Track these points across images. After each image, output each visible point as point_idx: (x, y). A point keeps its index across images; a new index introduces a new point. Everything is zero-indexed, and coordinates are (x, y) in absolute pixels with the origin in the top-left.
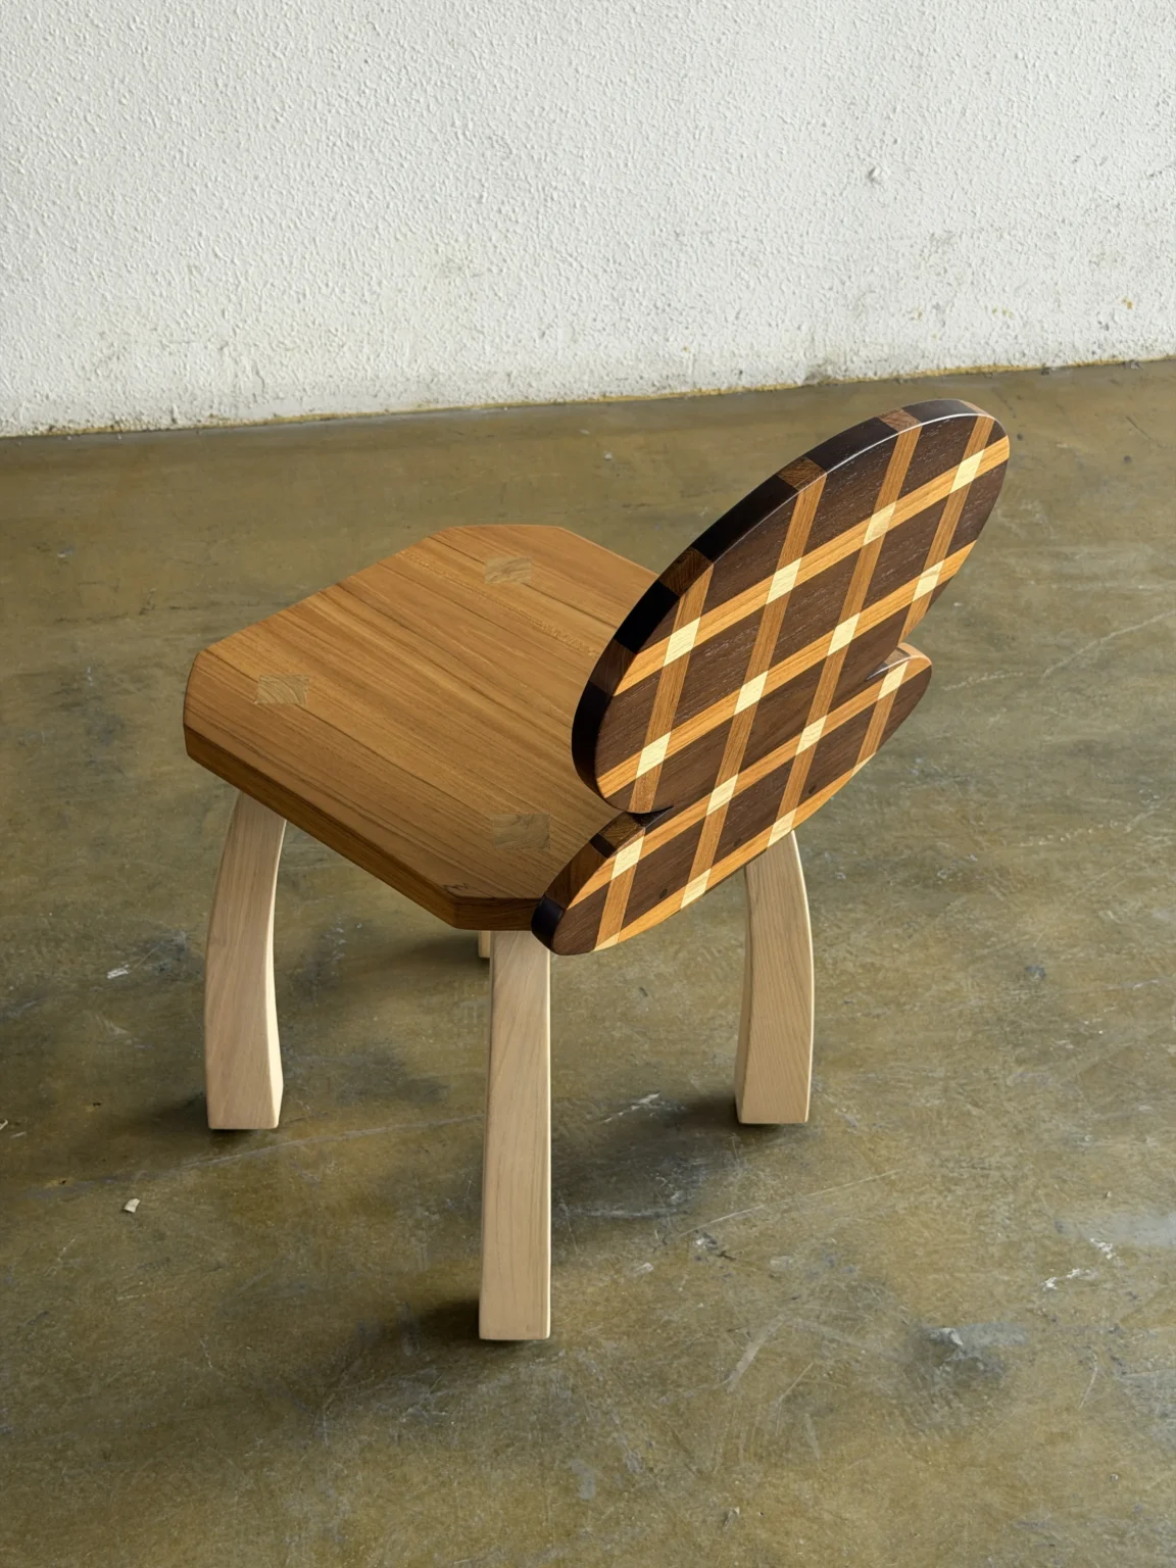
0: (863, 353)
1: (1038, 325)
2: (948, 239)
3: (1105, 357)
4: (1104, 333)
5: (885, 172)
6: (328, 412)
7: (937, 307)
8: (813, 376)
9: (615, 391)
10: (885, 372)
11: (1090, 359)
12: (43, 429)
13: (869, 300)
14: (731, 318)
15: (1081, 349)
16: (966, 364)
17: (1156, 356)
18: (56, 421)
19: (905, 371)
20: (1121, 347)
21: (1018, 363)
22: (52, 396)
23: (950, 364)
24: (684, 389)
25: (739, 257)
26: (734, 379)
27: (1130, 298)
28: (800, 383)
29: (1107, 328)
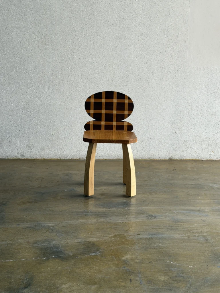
0: (176, 156)
1: (200, 154)
3: (211, 159)
5: (177, 132)
6: (106, 159)
7: (186, 150)
8: (170, 158)
9: (143, 158)
11: (209, 159)
13: (177, 148)
14: (158, 150)
15: (207, 158)
17: (218, 159)
20: (213, 158)
21: (198, 159)
25: (159, 142)
26: (159, 158)
27: (213, 151)
28: (168, 159)
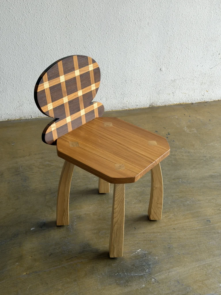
0: (160, 101)
1: (191, 96)
2: (175, 80)
3: (203, 101)
4: (202, 97)
5: (163, 69)
7: (173, 93)
8: (150, 106)
9: (114, 109)
10: (163, 105)
11: (200, 101)
13: (160, 92)
14: (135, 96)
16: (178, 103)
17: (212, 100)
18: (9, 118)
19: (167, 104)
20: (206, 99)
22: (9, 113)
24: (127, 109)
26: (136, 107)
27: (207, 90)
29: (203, 96)
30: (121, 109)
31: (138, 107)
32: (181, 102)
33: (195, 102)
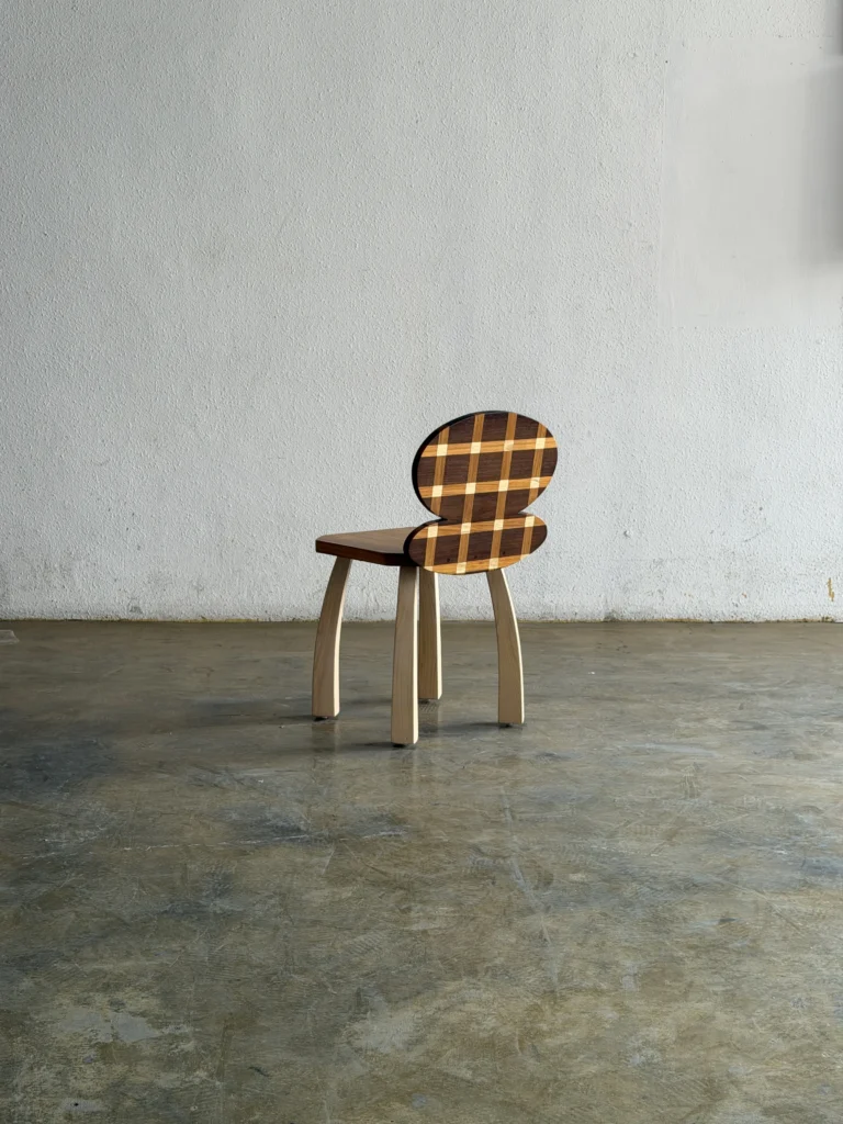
0: (629, 609)
1: (706, 603)
2: (661, 562)
4: (736, 609)
8: (607, 618)
10: (639, 618)
11: (731, 620)
12: (291, 619)
13: (629, 585)
15: (727, 615)
16: (675, 618)
18: (296, 615)
19: (648, 618)
22: (296, 606)
23: (668, 617)
24: (552, 619)
26: (573, 616)
27: (745, 593)
28: (602, 620)
29: (737, 606)
30: (537, 619)
31: (578, 618)
32: (684, 617)
33: (717, 620)
